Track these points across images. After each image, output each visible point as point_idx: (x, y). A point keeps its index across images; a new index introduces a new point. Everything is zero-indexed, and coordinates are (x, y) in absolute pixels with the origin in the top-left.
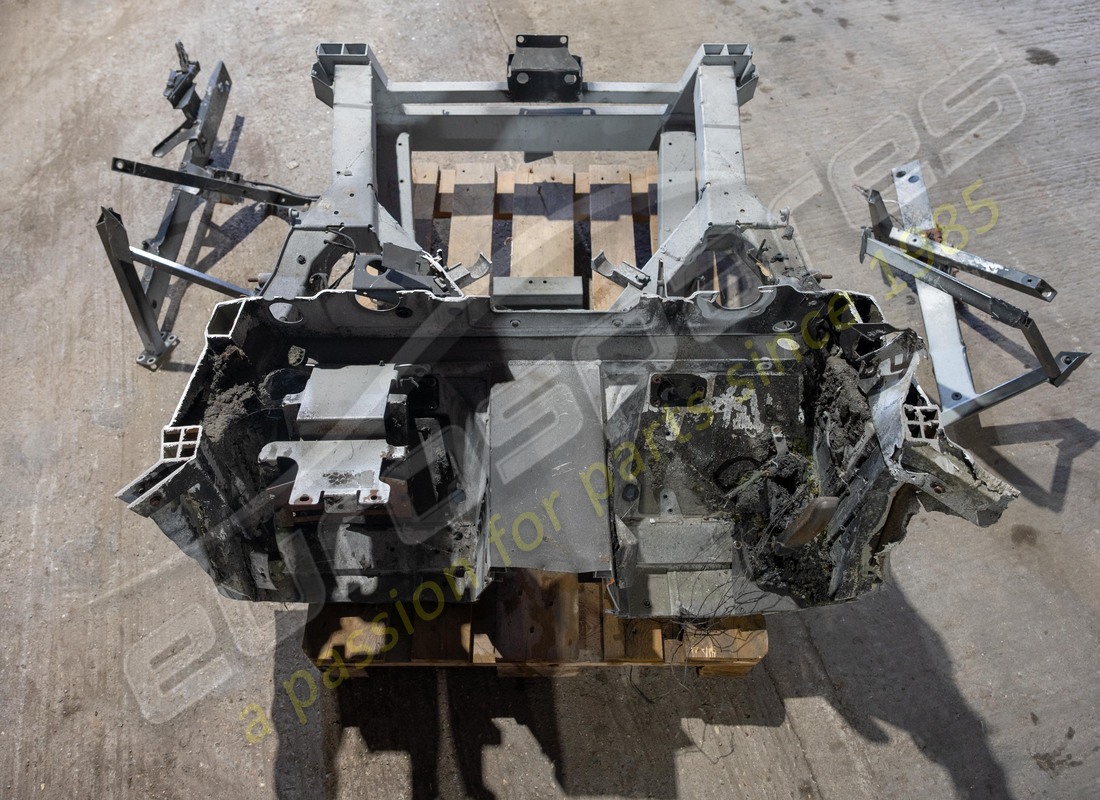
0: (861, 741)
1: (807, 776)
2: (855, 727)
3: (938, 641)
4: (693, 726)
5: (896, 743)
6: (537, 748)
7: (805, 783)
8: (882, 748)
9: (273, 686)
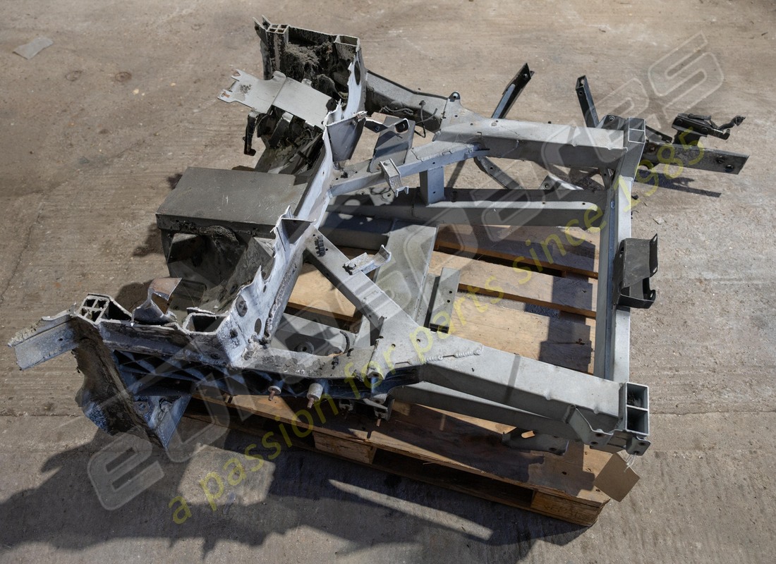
0: (53, 453)
1: (57, 411)
2: (62, 454)
5: (38, 476)
7: (54, 408)
8: (40, 465)
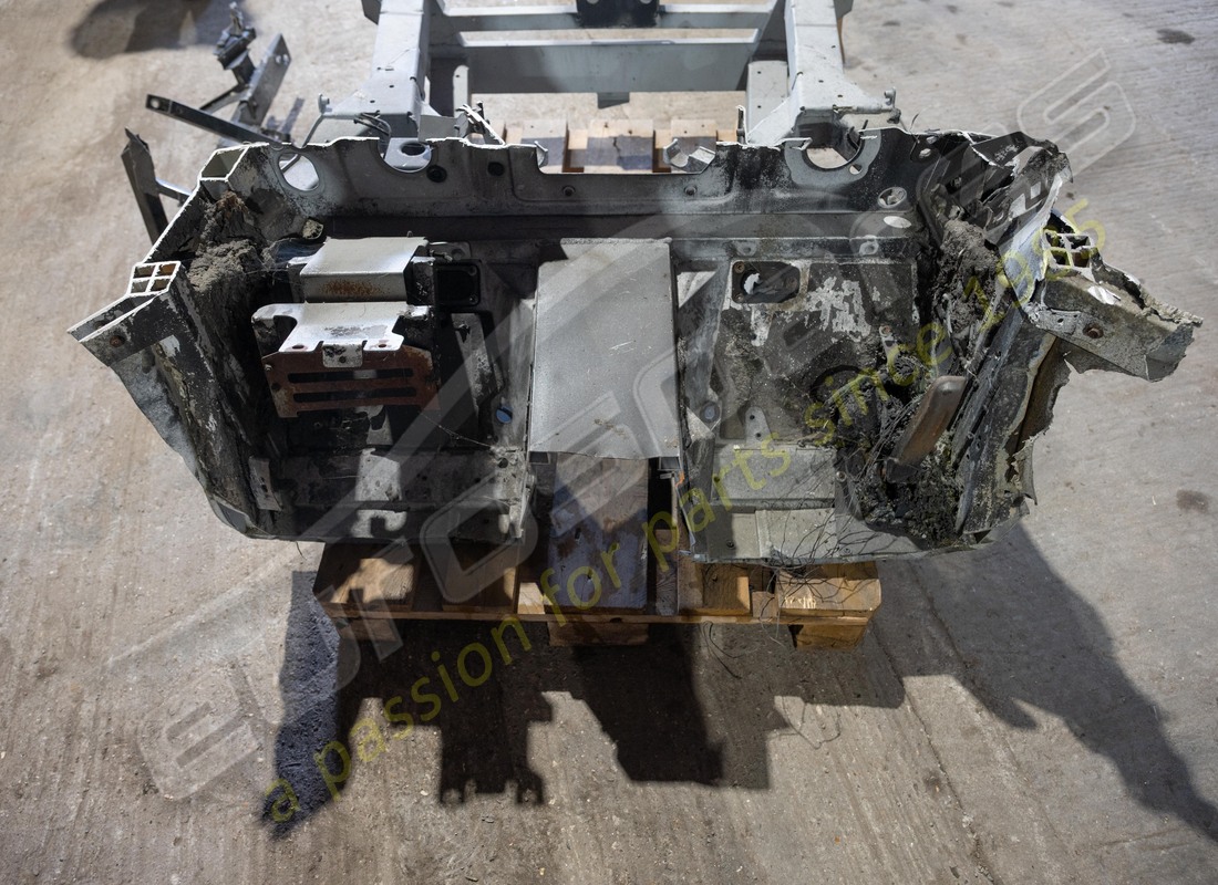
0: (1001, 726)
1: (933, 765)
2: (993, 710)
3: (1093, 615)
4: (788, 705)
5: (1045, 729)
6: (596, 726)
7: (931, 774)
8: (1029, 735)
9: (283, 651)
